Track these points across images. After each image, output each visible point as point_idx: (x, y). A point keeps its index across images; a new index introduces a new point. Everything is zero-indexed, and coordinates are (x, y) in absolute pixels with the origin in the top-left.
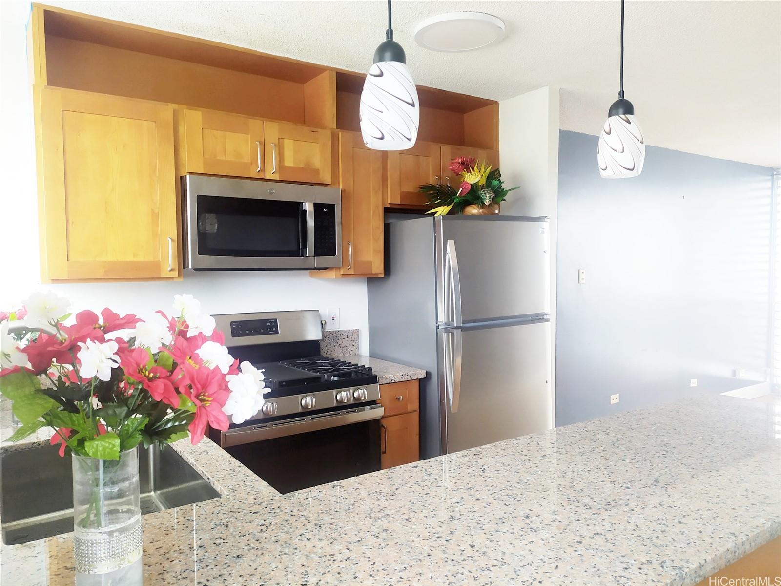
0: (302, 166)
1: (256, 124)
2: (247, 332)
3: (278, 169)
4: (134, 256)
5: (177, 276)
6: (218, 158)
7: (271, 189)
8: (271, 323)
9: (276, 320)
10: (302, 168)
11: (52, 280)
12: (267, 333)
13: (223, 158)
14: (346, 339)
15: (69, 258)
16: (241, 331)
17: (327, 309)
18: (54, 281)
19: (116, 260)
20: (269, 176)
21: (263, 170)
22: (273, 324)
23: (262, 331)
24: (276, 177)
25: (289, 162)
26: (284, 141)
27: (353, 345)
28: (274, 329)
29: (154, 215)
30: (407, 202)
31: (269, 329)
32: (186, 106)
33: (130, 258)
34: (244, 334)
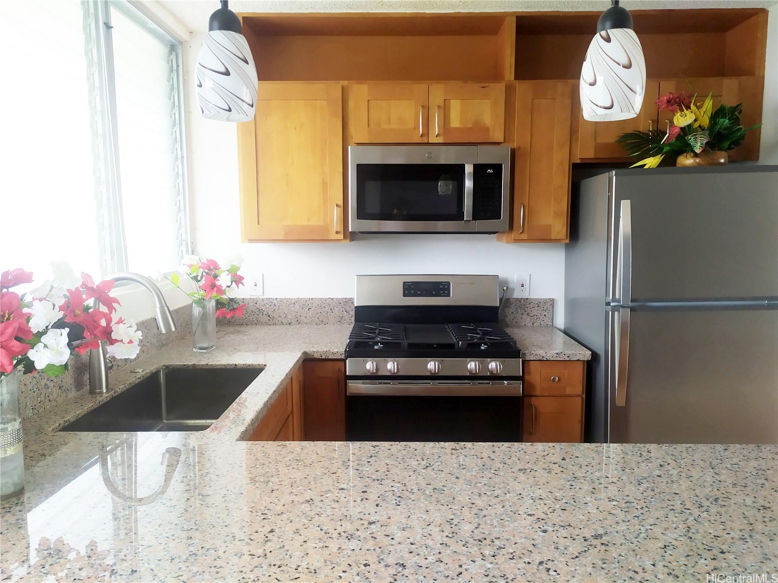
0: (470, 126)
1: (420, 88)
2: (419, 292)
3: (442, 131)
4: (308, 220)
5: (343, 238)
6: (383, 127)
7: (430, 153)
8: (444, 286)
9: (449, 283)
10: (470, 128)
11: (249, 240)
12: (438, 295)
13: (387, 126)
14: (537, 308)
15: (260, 222)
16: (412, 292)
17: (516, 275)
18: (251, 241)
19: (293, 224)
20: (433, 140)
21: (426, 134)
22: (446, 287)
23: (434, 292)
24: (440, 140)
25: (455, 122)
26: (450, 102)
27: (545, 315)
28: (446, 292)
29: (324, 184)
30: (602, 155)
31: (441, 292)
32: (355, 82)
33: (305, 223)
34: (415, 295)
